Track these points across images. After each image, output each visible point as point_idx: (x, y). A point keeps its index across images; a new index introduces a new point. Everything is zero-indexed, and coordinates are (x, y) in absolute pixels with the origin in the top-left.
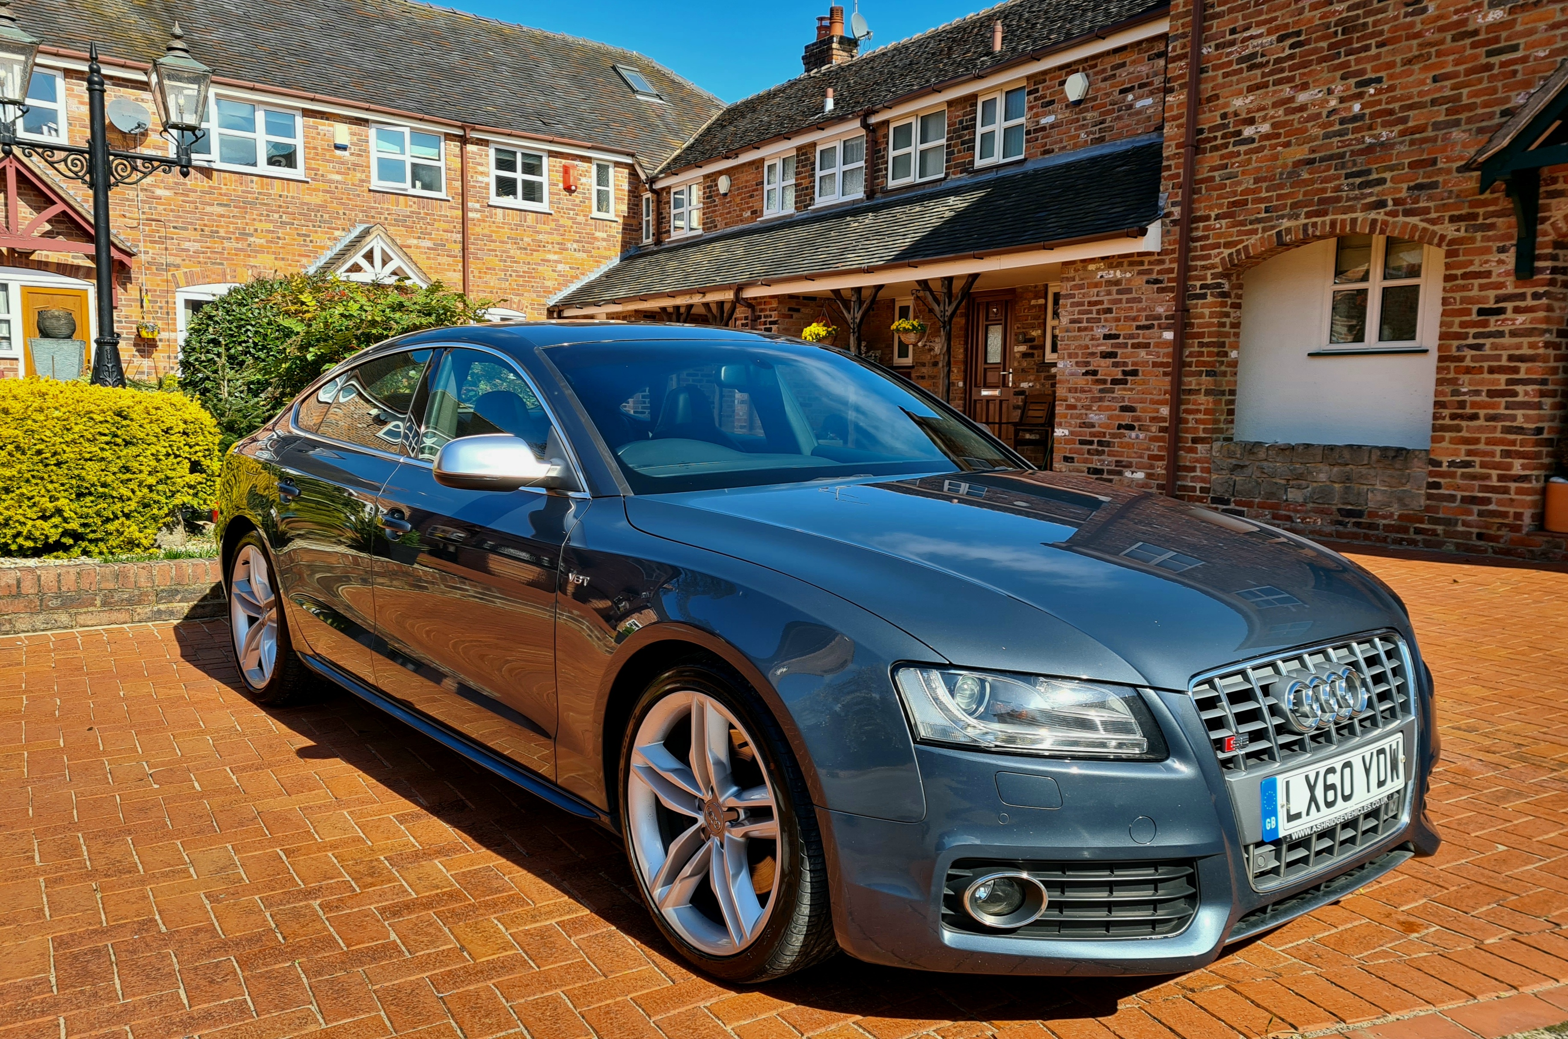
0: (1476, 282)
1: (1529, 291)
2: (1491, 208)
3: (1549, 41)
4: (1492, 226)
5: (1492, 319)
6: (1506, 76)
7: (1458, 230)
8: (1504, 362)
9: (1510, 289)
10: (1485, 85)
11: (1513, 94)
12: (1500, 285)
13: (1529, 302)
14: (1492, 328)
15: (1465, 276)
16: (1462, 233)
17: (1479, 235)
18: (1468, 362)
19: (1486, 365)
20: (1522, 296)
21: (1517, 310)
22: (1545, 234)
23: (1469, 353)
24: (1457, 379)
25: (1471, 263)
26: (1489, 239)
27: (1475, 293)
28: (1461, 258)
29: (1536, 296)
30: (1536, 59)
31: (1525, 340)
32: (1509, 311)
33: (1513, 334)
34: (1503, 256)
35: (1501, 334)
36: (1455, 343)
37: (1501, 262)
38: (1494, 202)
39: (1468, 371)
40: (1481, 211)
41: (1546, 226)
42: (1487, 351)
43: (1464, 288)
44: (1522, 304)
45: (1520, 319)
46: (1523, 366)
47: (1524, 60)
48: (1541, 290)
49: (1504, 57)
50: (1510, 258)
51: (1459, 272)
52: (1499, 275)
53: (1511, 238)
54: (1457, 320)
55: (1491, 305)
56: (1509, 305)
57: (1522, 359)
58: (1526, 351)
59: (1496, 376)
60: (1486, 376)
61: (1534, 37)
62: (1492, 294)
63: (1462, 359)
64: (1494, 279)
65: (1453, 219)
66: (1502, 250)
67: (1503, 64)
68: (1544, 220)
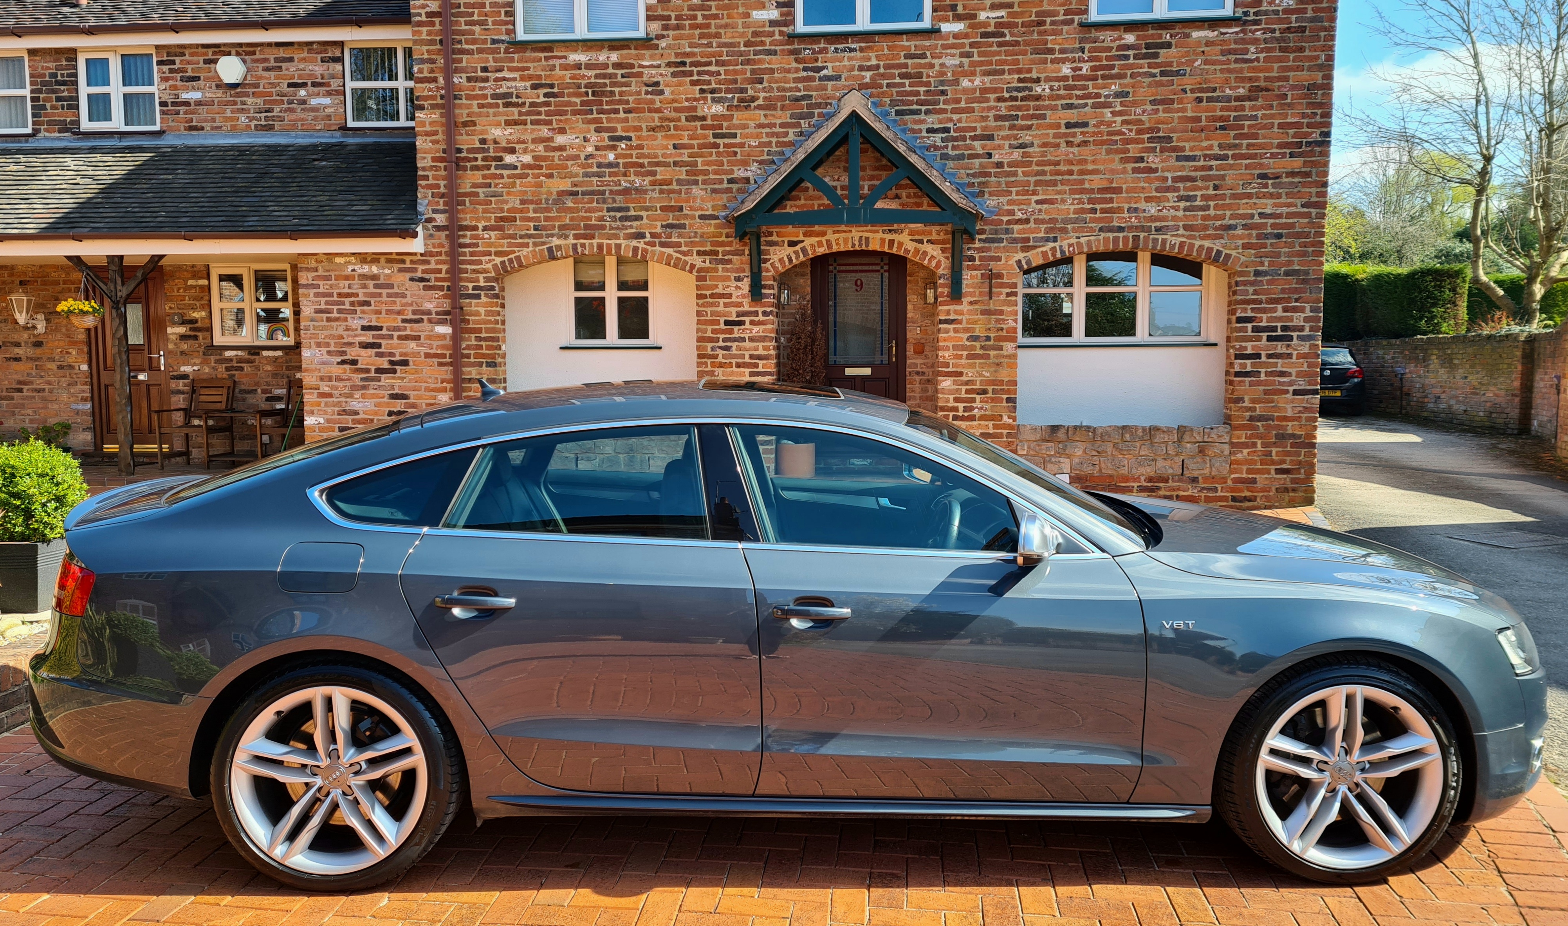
0: (722, 301)
1: (760, 310)
2: (728, 248)
3: (758, 136)
4: (729, 262)
5: (736, 328)
6: (729, 154)
7: (704, 262)
8: (747, 360)
9: (747, 308)
10: (714, 158)
11: (735, 168)
12: (740, 305)
13: (761, 318)
14: (736, 335)
15: (712, 296)
16: (708, 264)
17: (720, 267)
18: (720, 359)
19: (734, 361)
20: (756, 313)
21: (752, 323)
22: (768, 270)
23: (721, 352)
24: (713, 372)
25: (716, 286)
26: (727, 270)
27: (721, 308)
28: (708, 282)
29: (765, 313)
30: (749, 146)
31: (760, 345)
32: (747, 323)
33: (751, 339)
34: (739, 284)
35: (743, 340)
36: (710, 345)
37: (737, 287)
38: (730, 244)
39: (721, 365)
40: (720, 249)
41: (768, 265)
42: (734, 351)
43: (712, 305)
44: (756, 319)
45: (756, 329)
46: (761, 363)
47: (742, 145)
48: (768, 309)
49: (727, 141)
50: (745, 285)
51: (708, 293)
52: (738, 297)
53: (744, 271)
54: (710, 328)
55: (734, 318)
56: (747, 319)
57: (760, 357)
58: (761, 352)
59: (742, 369)
60: (734, 369)
61: (747, 131)
62: (734, 310)
63: (716, 357)
64: (734, 299)
65: (699, 253)
66: (738, 279)
67: (725, 146)
68: (766, 261)
